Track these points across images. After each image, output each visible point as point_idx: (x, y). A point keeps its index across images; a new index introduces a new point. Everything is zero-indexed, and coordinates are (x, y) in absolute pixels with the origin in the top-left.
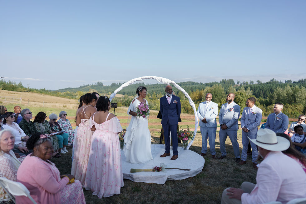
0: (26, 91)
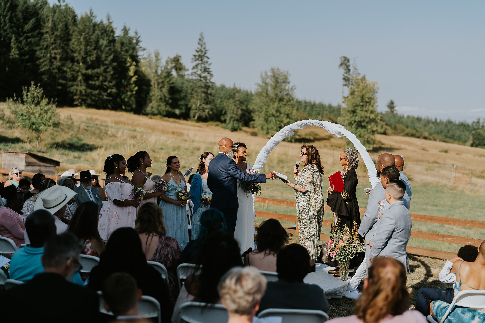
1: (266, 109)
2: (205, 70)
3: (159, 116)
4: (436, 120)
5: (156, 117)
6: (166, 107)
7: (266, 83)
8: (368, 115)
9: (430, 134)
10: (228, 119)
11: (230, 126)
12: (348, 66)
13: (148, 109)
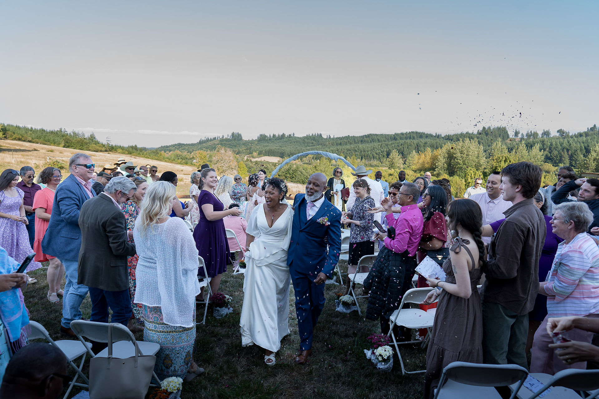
0: (103, 149)
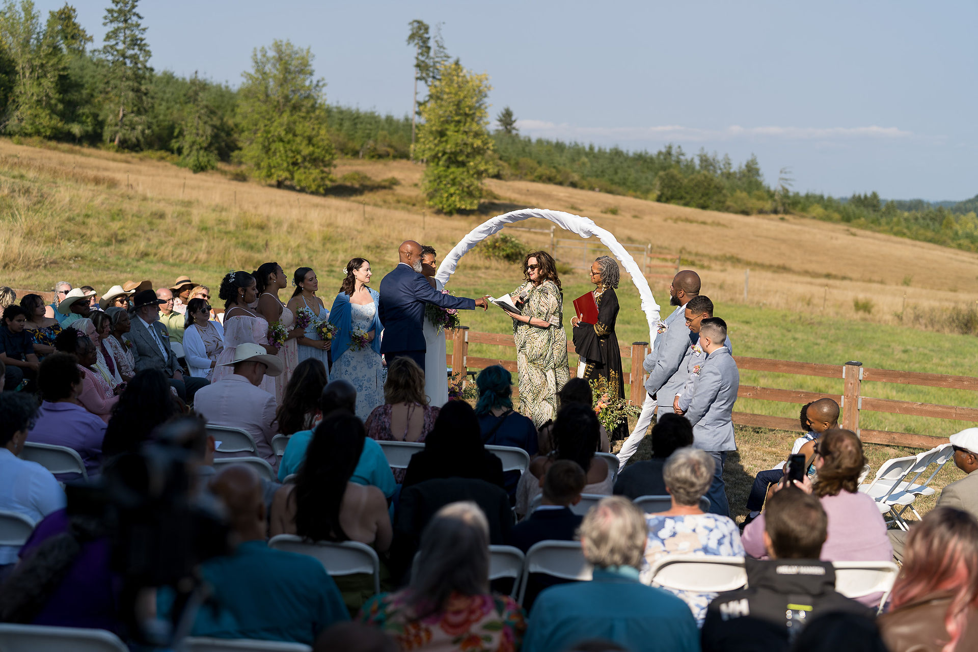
1: (265, 126)
2: (135, 42)
3: (36, 139)
4: (591, 148)
5: (29, 140)
6: (51, 118)
7: (265, 73)
8: (470, 140)
9: (583, 177)
10: (186, 146)
11: (191, 160)
12: (425, 41)
13: (12, 124)
